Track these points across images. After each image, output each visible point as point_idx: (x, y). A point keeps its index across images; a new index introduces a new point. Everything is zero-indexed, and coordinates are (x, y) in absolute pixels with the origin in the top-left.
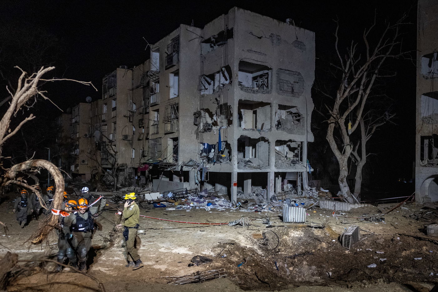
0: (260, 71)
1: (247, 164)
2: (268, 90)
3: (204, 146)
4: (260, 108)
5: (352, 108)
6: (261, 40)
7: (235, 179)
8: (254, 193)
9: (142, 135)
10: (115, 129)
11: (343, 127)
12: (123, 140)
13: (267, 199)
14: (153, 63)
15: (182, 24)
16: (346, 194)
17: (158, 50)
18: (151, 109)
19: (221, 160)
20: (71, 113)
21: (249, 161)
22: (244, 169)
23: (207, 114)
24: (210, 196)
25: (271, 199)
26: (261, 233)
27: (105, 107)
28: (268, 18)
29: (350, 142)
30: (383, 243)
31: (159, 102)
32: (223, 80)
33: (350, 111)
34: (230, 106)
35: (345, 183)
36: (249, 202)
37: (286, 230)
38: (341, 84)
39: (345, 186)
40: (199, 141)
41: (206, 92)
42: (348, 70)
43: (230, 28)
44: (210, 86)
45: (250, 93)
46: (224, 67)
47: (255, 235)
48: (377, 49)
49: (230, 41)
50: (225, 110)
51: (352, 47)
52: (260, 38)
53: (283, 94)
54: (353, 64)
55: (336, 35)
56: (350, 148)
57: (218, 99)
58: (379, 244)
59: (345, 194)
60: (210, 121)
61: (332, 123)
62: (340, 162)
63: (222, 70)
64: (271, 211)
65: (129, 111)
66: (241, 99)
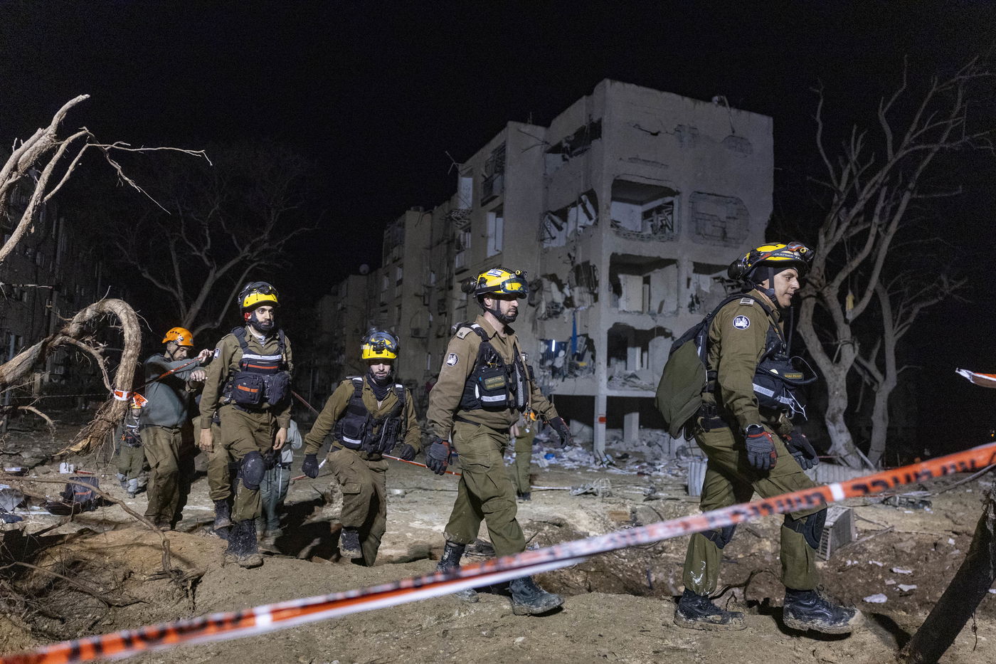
0: (656, 200)
1: (629, 381)
2: (671, 234)
3: (547, 347)
4: (657, 270)
5: (855, 264)
6: (657, 137)
7: (601, 409)
8: (645, 440)
9: (443, 328)
10: (399, 319)
11: (834, 305)
12: (412, 337)
13: (669, 453)
14: (463, 197)
15: (511, 120)
16: (843, 448)
17: (470, 174)
18: (455, 277)
19: (577, 373)
20: (337, 294)
21: (634, 376)
22: (621, 390)
23: (554, 287)
24: (552, 442)
25: (677, 454)
26: (629, 511)
27: (385, 281)
28: (673, 95)
29: (851, 338)
30: (911, 550)
31: (470, 266)
32: (583, 219)
33: (850, 270)
34: (594, 266)
35: (841, 424)
36: (630, 457)
37: (682, 507)
38: (829, 216)
39: (841, 432)
40: (537, 336)
41: (554, 244)
42: (846, 188)
43: (595, 119)
44: (561, 232)
45: (635, 240)
46: (584, 194)
47: (614, 514)
48: (908, 134)
49: (595, 143)
50: (585, 275)
51: (853, 139)
52: (656, 134)
53: (702, 242)
54: (857, 174)
55: (818, 118)
56: (851, 350)
57: (573, 255)
58: (902, 552)
59: (840, 449)
60: (559, 298)
61: (810, 296)
62: (830, 379)
63: (580, 201)
64: (673, 475)
65: (424, 286)
66: (615, 252)
